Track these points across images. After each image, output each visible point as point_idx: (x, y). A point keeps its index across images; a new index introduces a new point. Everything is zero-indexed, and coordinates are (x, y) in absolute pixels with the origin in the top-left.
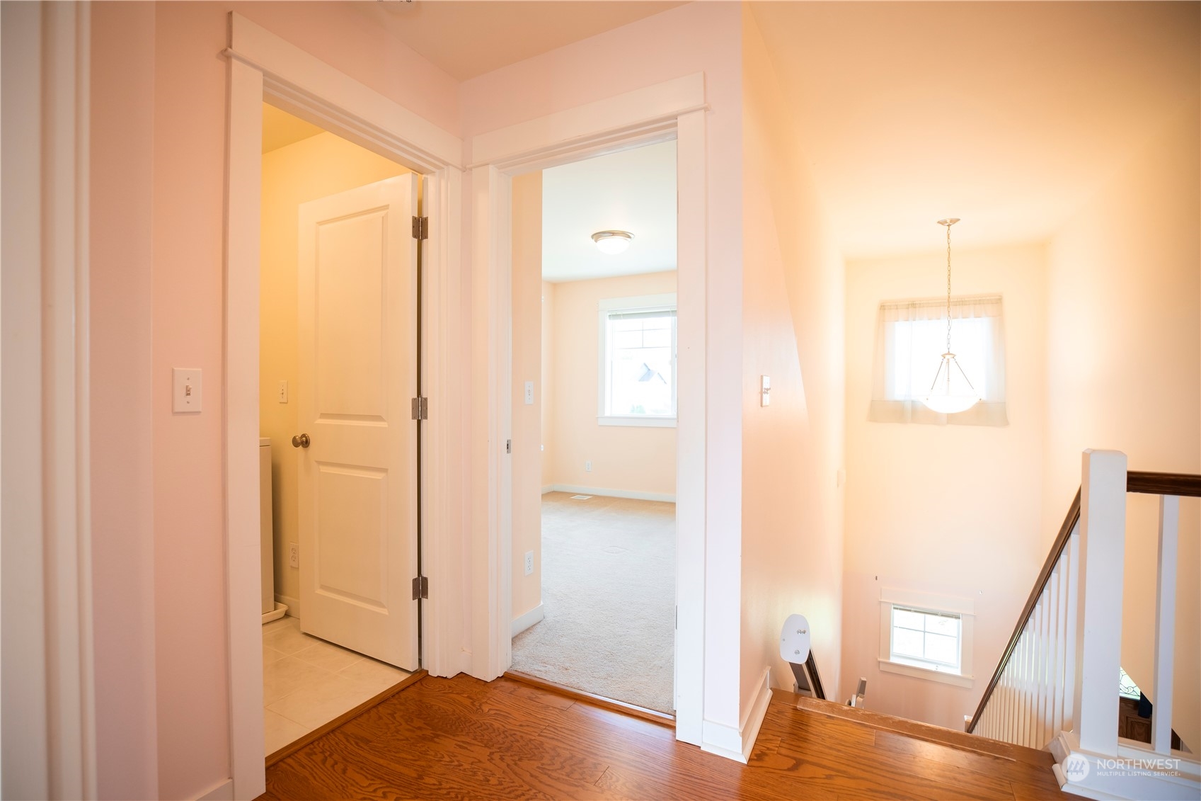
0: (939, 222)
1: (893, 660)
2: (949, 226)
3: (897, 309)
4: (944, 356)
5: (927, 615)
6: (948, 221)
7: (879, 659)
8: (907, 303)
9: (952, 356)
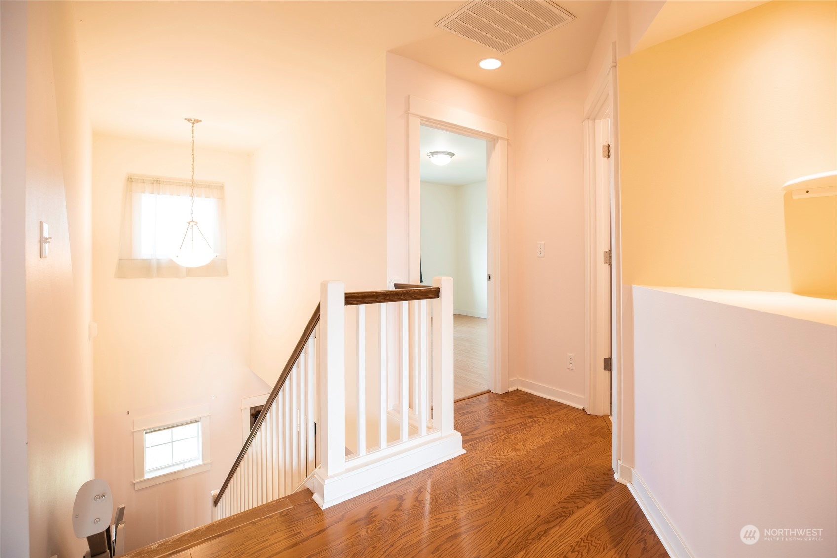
0: (185, 119)
1: (147, 476)
2: (193, 123)
3: (144, 182)
4: (189, 223)
5: (174, 429)
6: (193, 120)
7: (134, 482)
8: (152, 179)
9: (195, 223)
